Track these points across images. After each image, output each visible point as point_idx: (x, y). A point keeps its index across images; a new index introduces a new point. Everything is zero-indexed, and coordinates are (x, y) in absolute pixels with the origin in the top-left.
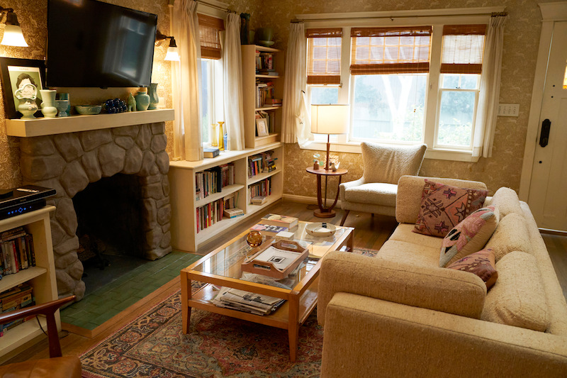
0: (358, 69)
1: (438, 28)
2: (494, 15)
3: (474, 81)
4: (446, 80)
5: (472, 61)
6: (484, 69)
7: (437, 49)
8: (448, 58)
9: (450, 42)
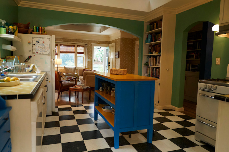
0: (61, 52)
1: (76, 46)
2: (85, 44)
3: (83, 55)
4: (78, 55)
5: (82, 52)
6: (85, 53)
7: (76, 49)
8: (78, 51)
9: (78, 48)
